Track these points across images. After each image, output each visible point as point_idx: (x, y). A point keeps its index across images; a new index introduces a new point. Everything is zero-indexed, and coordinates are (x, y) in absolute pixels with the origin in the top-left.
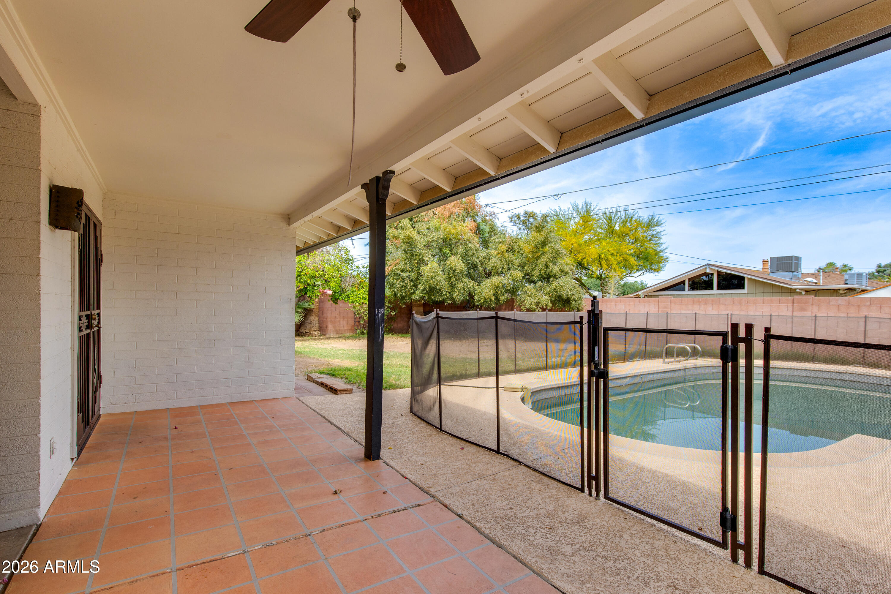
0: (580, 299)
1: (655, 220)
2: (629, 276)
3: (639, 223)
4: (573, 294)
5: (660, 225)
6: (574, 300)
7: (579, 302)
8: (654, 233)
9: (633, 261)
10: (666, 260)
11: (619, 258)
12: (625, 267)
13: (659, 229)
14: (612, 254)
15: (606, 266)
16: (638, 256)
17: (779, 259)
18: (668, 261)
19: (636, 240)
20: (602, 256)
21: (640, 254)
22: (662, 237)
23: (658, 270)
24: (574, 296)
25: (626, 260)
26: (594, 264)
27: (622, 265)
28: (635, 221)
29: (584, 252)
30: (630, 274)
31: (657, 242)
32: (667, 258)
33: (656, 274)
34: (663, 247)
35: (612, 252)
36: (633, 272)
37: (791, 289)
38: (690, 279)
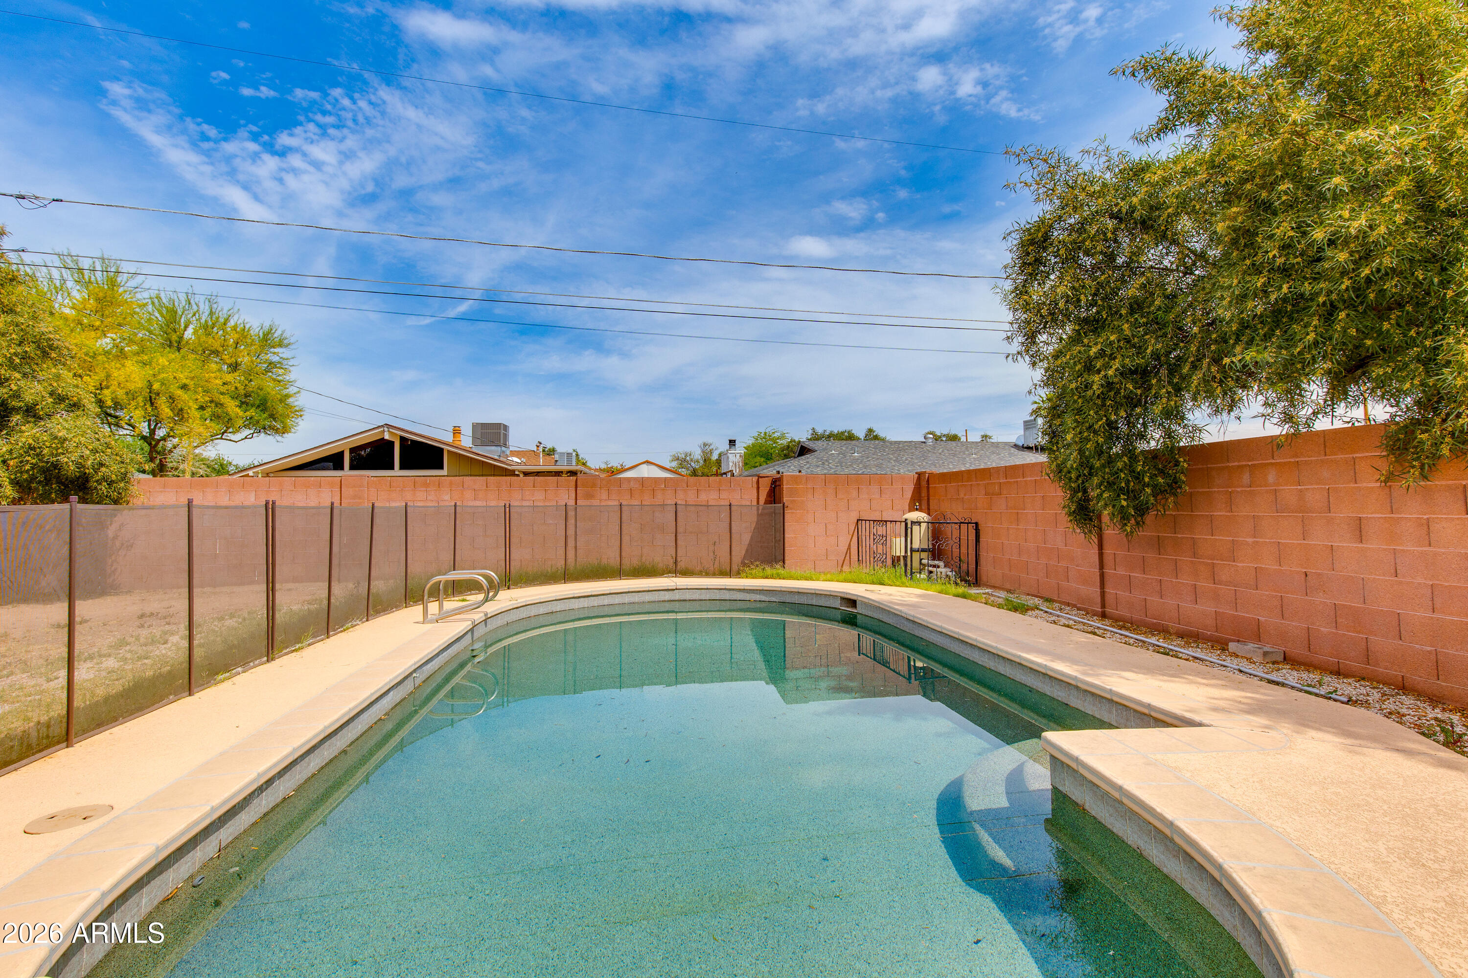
0: (123, 479)
1: (276, 335)
2: (221, 438)
3: (243, 334)
4: (102, 465)
5: (287, 346)
6: (105, 479)
7: (122, 485)
8: (275, 359)
9: (232, 407)
10: (298, 413)
11: (203, 399)
12: (216, 417)
13: (283, 352)
14: (184, 387)
15: (167, 410)
16: (245, 400)
17: (484, 426)
18: (301, 416)
19: (235, 367)
20: (156, 386)
21: (247, 395)
22: (291, 368)
23: (284, 430)
24: (103, 469)
25: (219, 405)
26: (133, 403)
27: (207, 413)
28: (234, 328)
29: (103, 375)
30: (223, 434)
31: (280, 378)
32: (301, 410)
33: (279, 438)
34: (292, 390)
35: (184, 381)
36: (231, 430)
37: (506, 469)
38: (352, 450)
